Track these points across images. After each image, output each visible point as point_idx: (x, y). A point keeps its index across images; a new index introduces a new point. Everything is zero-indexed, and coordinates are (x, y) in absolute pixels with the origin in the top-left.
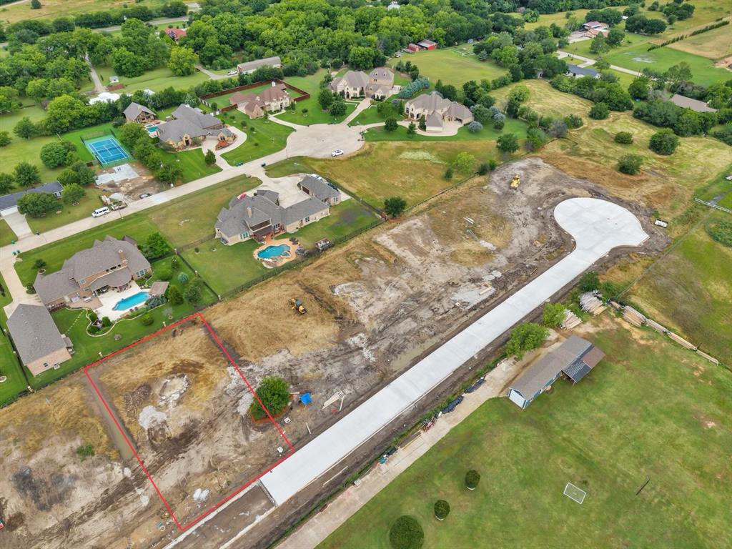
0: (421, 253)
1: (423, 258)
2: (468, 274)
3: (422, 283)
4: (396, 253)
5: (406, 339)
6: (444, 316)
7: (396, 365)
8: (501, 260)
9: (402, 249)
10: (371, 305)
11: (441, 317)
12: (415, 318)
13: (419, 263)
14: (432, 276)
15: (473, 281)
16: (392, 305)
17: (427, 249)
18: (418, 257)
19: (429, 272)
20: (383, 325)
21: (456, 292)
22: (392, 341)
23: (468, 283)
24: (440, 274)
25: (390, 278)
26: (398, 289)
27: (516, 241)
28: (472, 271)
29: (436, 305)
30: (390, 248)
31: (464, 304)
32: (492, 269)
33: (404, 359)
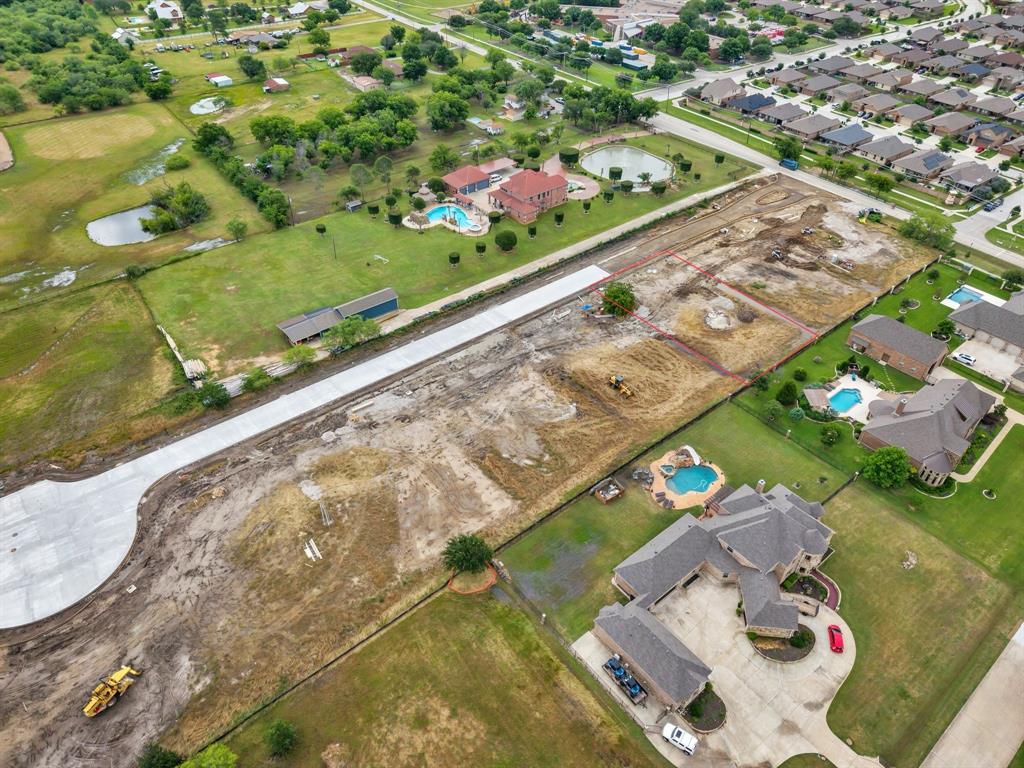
0: (435, 472)
1: (436, 461)
2: (374, 436)
3: (449, 420)
4: (479, 473)
5: (486, 358)
6: (432, 380)
7: (500, 338)
8: (305, 461)
9: (468, 481)
10: (525, 392)
11: (437, 379)
12: (470, 378)
13: (444, 452)
14: (431, 431)
15: (372, 425)
16: (497, 392)
17: (424, 480)
18: (443, 462)
19: (433, 437)
20: (511, 371)
21: (404, 409)
22: (502, 357)
23: (380, 422)
24: (418, 435)
25: (496, 428)
26: (486, 413)
27: (253, 498)
28: (365, 439)
29: (438, 392)
30: (489, 482)
31: (400, 394)
32: (331, 444)
33: (490, 342)
